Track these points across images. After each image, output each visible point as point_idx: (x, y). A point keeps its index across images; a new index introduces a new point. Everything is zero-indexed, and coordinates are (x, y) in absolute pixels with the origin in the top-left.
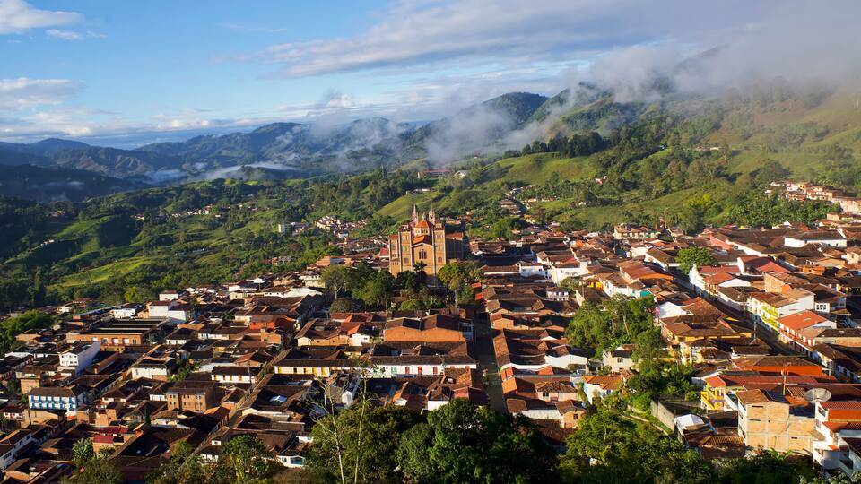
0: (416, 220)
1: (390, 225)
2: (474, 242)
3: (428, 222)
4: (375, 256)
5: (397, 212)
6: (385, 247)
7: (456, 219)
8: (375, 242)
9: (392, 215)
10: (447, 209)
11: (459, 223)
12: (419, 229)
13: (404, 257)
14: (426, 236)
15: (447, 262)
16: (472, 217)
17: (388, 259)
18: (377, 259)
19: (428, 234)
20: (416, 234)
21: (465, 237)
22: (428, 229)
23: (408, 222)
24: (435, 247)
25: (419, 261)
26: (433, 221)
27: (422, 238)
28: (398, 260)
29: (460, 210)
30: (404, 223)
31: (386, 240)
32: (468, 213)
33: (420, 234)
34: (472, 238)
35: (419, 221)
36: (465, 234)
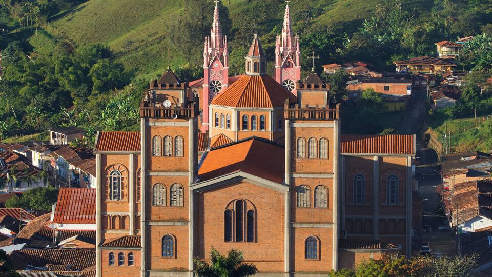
0: (219, 72)
1: (106, 88)
2: (461, 178)
3: (269, 81)
4: (31, 225)
5: (138, 33)
6: (79, 182)
7: (390, 75)
8: (36, 158)
9: (114, 44)
10: (354, 26)
11: (401, 90)
12: (231, 112)
13: (159, 230)
14: (258, 142)
15: (344, 258)
16: (460, 66)
17: (88, 237)
18: (44, 237)
19: (268, 133)
20: (214, 133)
21: (426, 156)
22: (268, 114)
23: (186, 78)
24: (295, 190)
25: (225, 249)
26: (291, 76)
27: (241, 153)
28: (130, 243)
29: (408, 34)
30: (169, 81)
31: (86, 155)
32: (443, 51)
33: (231, 133)
34: (453, 162)
35: (232, 75)
36: (424, 140)
